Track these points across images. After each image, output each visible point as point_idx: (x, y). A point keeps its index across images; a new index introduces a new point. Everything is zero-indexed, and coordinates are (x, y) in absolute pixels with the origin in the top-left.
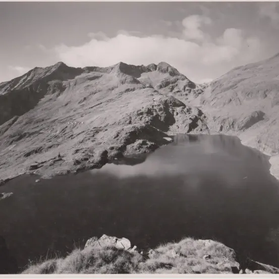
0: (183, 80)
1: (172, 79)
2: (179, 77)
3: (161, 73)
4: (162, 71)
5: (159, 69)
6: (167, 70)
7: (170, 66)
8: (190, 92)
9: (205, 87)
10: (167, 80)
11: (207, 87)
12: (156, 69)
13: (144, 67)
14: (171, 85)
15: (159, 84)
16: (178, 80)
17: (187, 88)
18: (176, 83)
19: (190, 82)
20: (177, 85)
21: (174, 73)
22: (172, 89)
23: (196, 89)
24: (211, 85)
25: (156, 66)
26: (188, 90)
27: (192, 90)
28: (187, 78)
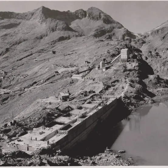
0: (119, 28)
1: (107, 27)
2: (114, 25)
3: (92, 21)
4: (93, 18)
5: (89, 16)
6: (100, 17)
7: (103, 12)
9: (145, 37)
10: (102, 28)
11: (148, 36)
12: (85, 16)
13: (71, 13)
14: (107, 34)
15: (93, 33)
16: (114, 28)
17: (126, 38)
18: (112, 33)
19: (127, 31)
20: (114, 34)
21: (108, 20)
23: (137, 39)
24: (152, 34)
25: (85, 12)
26: (127, 39)
27: (132, 40)
28: (123, 27)
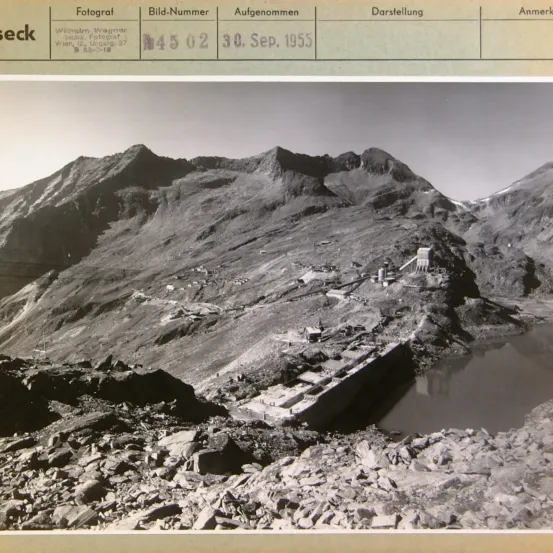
0: (425, 189)
1: (400, 187)
2: (414, 184)
3: (370, 176)
4: (373, 169)
5: (365, 166)
6: (387, 168)
7: (393, 159)
8: (445, 219)
9: (477, 209)
10: (390, 190)
11: (484, 207)
12: (358, 166)
13: (331, 159)
14: (399, 202)
15: (371, 199)
16: (413, 189)
17: (438, 210)
18: (411, 198)
19: (441, 196)
20: (413, 202)
21: (402, 174)
22: (404, 211)
23: (459, 211)
24: (491, 202)
25: (358, 158)
26: (440, 213)
27: (450, 214)
28: (433, 188)
